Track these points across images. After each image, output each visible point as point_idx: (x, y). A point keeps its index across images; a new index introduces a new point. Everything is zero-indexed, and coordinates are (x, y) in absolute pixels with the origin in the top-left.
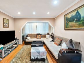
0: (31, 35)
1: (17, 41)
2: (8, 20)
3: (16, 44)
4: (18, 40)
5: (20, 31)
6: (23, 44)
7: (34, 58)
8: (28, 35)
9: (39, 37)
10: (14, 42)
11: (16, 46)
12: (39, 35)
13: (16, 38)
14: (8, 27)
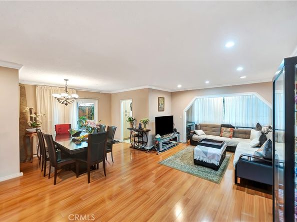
0: (206, 126)
1: (176, 135)
2: (164, 98)
3: (175, 139)
4: (179, 133)
5: (181, 117)
6: (187, 143)
7: (198, 159)
8: (199, 127)
9: (228, 134)
10: (172, 135)
11: (174, 142)
12: (229, 129)
13: (175, 129)
14: (163, 110)
